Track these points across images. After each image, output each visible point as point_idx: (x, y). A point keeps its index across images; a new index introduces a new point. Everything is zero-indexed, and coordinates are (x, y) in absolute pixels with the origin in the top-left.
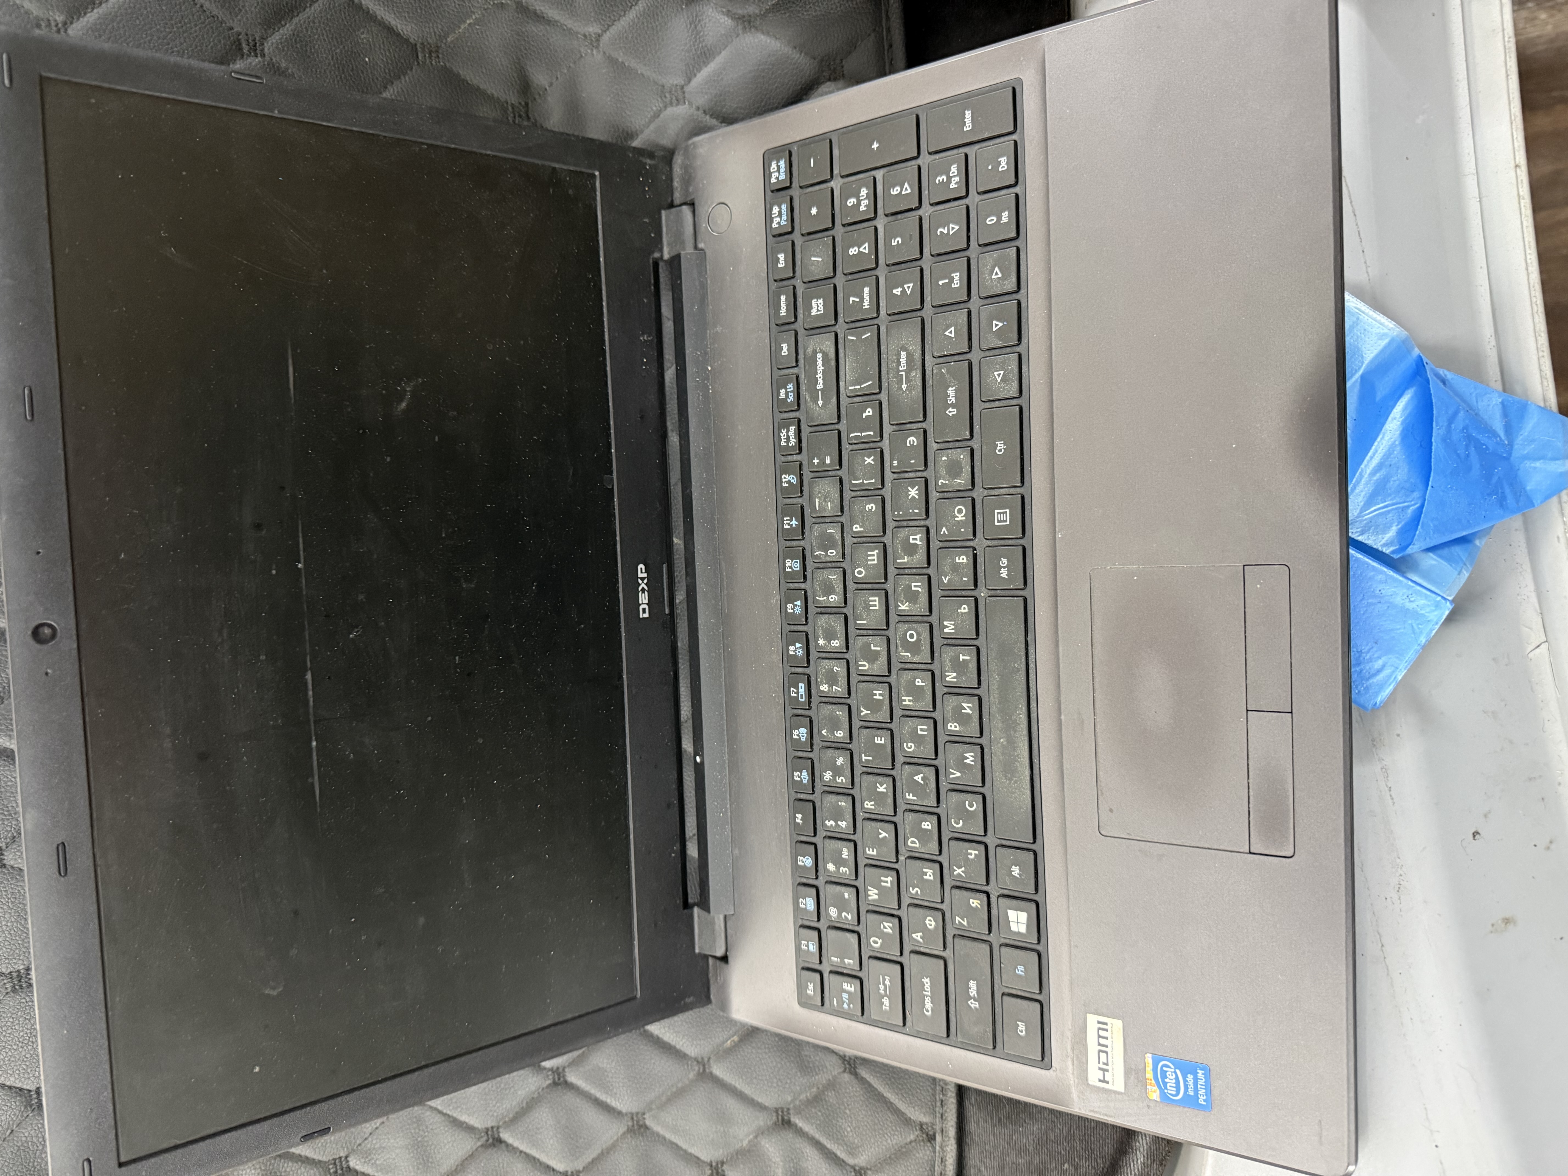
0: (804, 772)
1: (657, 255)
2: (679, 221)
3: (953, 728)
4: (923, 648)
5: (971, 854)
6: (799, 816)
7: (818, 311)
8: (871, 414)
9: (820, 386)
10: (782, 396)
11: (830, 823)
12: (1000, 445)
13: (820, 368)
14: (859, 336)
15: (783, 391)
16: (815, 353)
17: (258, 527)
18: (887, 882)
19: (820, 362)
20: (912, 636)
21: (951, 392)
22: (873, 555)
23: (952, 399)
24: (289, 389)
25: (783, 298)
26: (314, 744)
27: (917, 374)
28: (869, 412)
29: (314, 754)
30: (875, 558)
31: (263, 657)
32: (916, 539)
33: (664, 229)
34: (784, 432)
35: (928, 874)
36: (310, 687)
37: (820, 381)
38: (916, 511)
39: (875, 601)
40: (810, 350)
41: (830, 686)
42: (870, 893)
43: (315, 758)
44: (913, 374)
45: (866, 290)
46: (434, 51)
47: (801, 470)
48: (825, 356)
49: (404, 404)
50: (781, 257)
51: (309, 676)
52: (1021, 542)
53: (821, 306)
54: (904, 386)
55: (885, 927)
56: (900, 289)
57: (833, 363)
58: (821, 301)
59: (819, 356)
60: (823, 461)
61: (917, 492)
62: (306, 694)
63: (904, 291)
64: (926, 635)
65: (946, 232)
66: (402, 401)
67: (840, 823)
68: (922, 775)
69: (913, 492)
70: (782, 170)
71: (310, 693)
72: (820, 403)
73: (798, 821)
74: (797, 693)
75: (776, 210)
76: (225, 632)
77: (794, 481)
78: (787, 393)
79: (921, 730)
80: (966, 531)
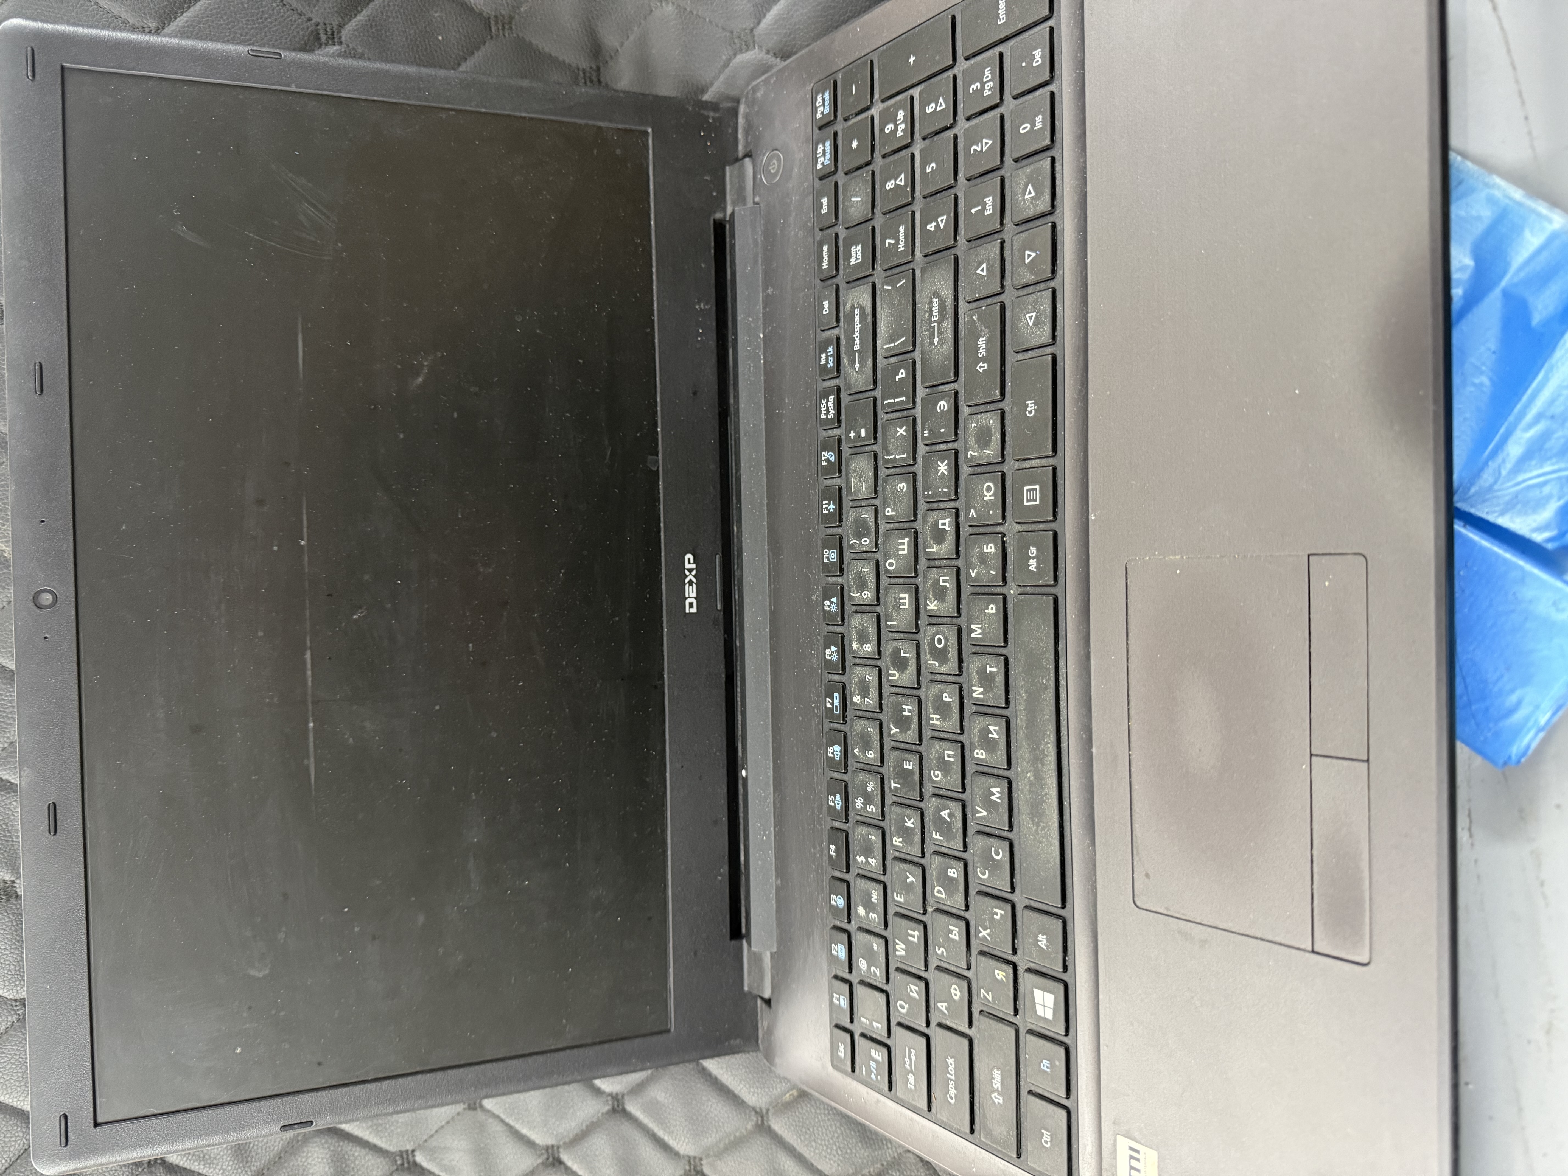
0: (838, 796)
1: (719, 216)
2: (742, 176)
3: (979, 756)
4: (950, 656)
5: (997, 914)
6: (833, 847)
7: (857, 259)
8: (903, 376)
9: (857, 347)
10: (823, 362)
11: (861, 859)
12: (1031, 405)
13: (858, 326)
14: (894, 285)
15: (824, 356)
16: (853, 308)
17: (260, 502)
18: (913, 936)
19: (857, 319)
20: (940, 641)
21: (982, 343)
22: (904, 544)
23: (982, 353)
24: (297, 363)
25: (825, 248)
26: (311, 725)
27: (948, 324)
28: (902, 374)
29: (311, 735)
30: (905, 547)
31: (261, 634)
32: (944, 524)
33: (728, 187)
34: (824, 402)
35: (954, 933)
36: (309, 666)
37: (857, 341)
38: (945, 490)
39: (905, 598)
40: (848, 306)
41: (863, 697)
42: (897, 947)
43: (311, 739)
44: (944, 324)
45: (902, 229)
46: (507, 23)
47: (839, 447)
48: (862, 309)
49: (420, 379)
50: (825, 201)
51: (308, 656)
52: (1053, 526)
53: (859, 253)
54: (936, 340)
55: (911, 991)
56: (934, 224)
57: (870, 319)
58: (859, 247)
59: (857, 311)
60: (859, 435)
61: (946, 467)
62: (305, 673)
63: (937, 226)
64: (953, 640)
65: (979, 149)
66: (418, 375)
67: (870, 860)
68: (948, 811)
69: (943, 468)
70: (827, 103)
71: (309, 673)
72: (857, 366)
73: (832, 853)
74: (832, 704)
75: (820, 148)
76: (223, 607)
77: (832, 459)
78: (827, 359)
79: (949, 756)
80: (994, 514)
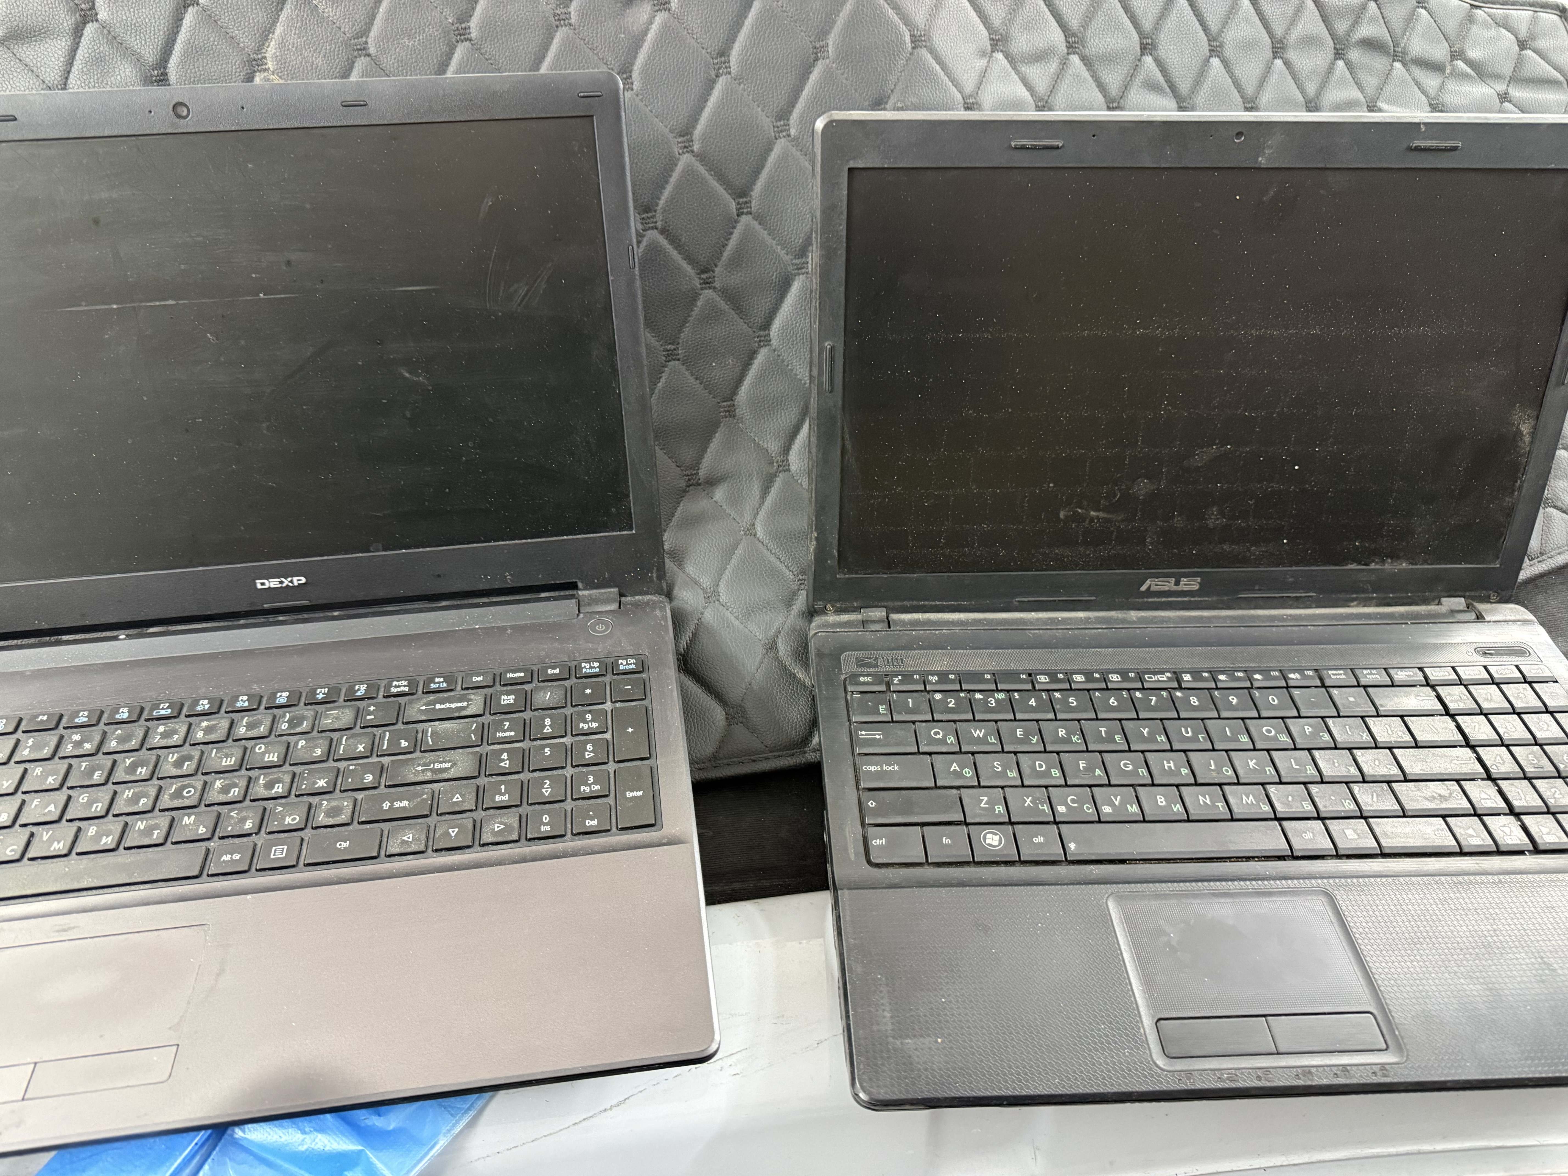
0: (86, 719)
1: (580, 585)
2: (606, 601)
3: (91, 830)
4: (176, 801)
6: (45, 718)
7: (505, 701)
8: (403, 746)
9: (438, 706)
10: (437, 680)
11: (30, 742)
12: (345, 845)
13: (453, 706)
14: (474, 732)
15: (442, 680)
16: (468, 700)
17: (289, 263)
19: (460, 705)
20: (189, 793)
21: (405, 803)
22: (273, 758)
23: (397, 804)
24: (402, 286)
25: (522, 674)
27: (429, 776)
28: (404, 744)
30: (271, 760)
31: (183, 267)
32: (279, 788)
33: (603, 591)
34: (406, 683)
36: (163, 303)
37: (443, 706)
38: (305, 786)
39: (231, 762)
40: (472, 697)
41: (161, 734)
44: (429, 774)
45: (512, 734)
46: (731, 413)
47: (368, 698)
48: (464, 708)
49: (407, 375)
50: (557, 671)
51: (171, 302)
52: (253, 869)
53: (508, 702)
54: (420, 768)
56: (506, 758)
57: (457, 715)
58: (513, 702)
59: (465, 704)
60: (370, 713)
61: (322, 785)
62: (155, 300)
63: (504, 760)
64: (187, 803)
65: (546, 786)
66: (410, 373)
67: (28, 750)
68: (54, 810)
69: (323, 783)
70: (627, 667)
71: (158, 303)
72: (424, 708)
73: (41, 717)
74: (163, 709)
75: (596, 664)
76: (201, 239)
77: (358, 694)
78: (439, 683)
79: (97, 807)
80: (275, 825)
